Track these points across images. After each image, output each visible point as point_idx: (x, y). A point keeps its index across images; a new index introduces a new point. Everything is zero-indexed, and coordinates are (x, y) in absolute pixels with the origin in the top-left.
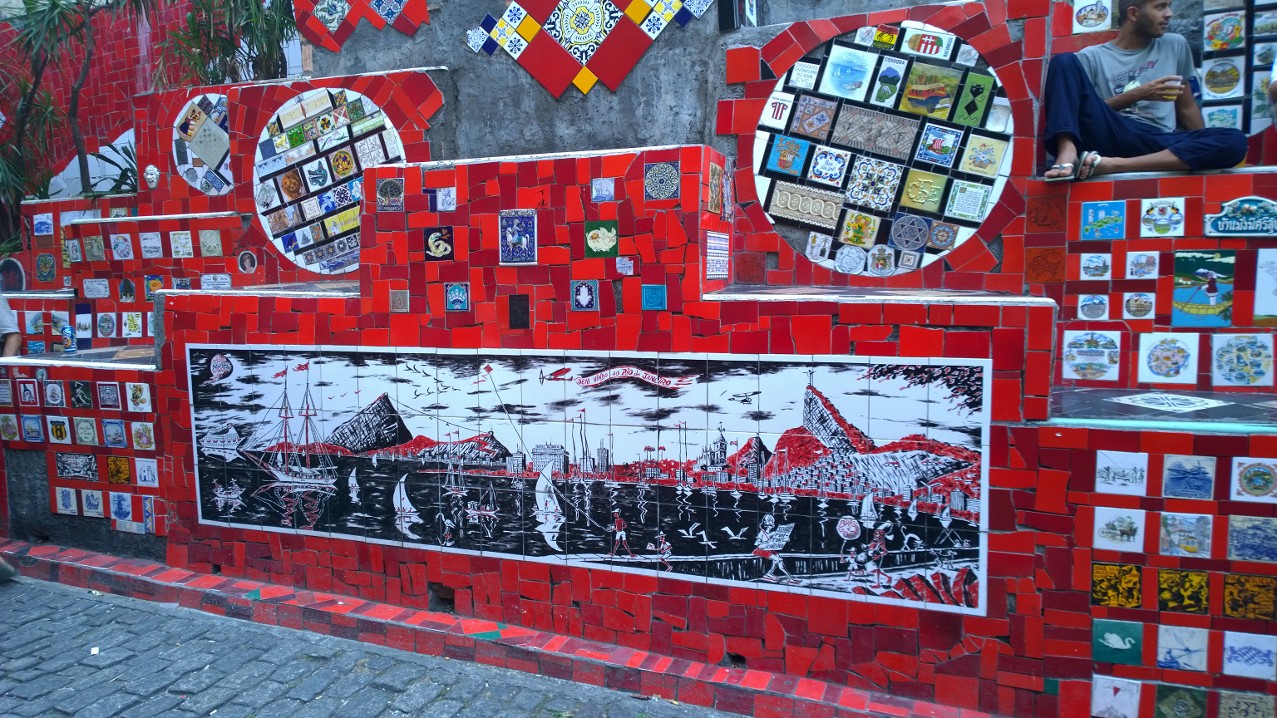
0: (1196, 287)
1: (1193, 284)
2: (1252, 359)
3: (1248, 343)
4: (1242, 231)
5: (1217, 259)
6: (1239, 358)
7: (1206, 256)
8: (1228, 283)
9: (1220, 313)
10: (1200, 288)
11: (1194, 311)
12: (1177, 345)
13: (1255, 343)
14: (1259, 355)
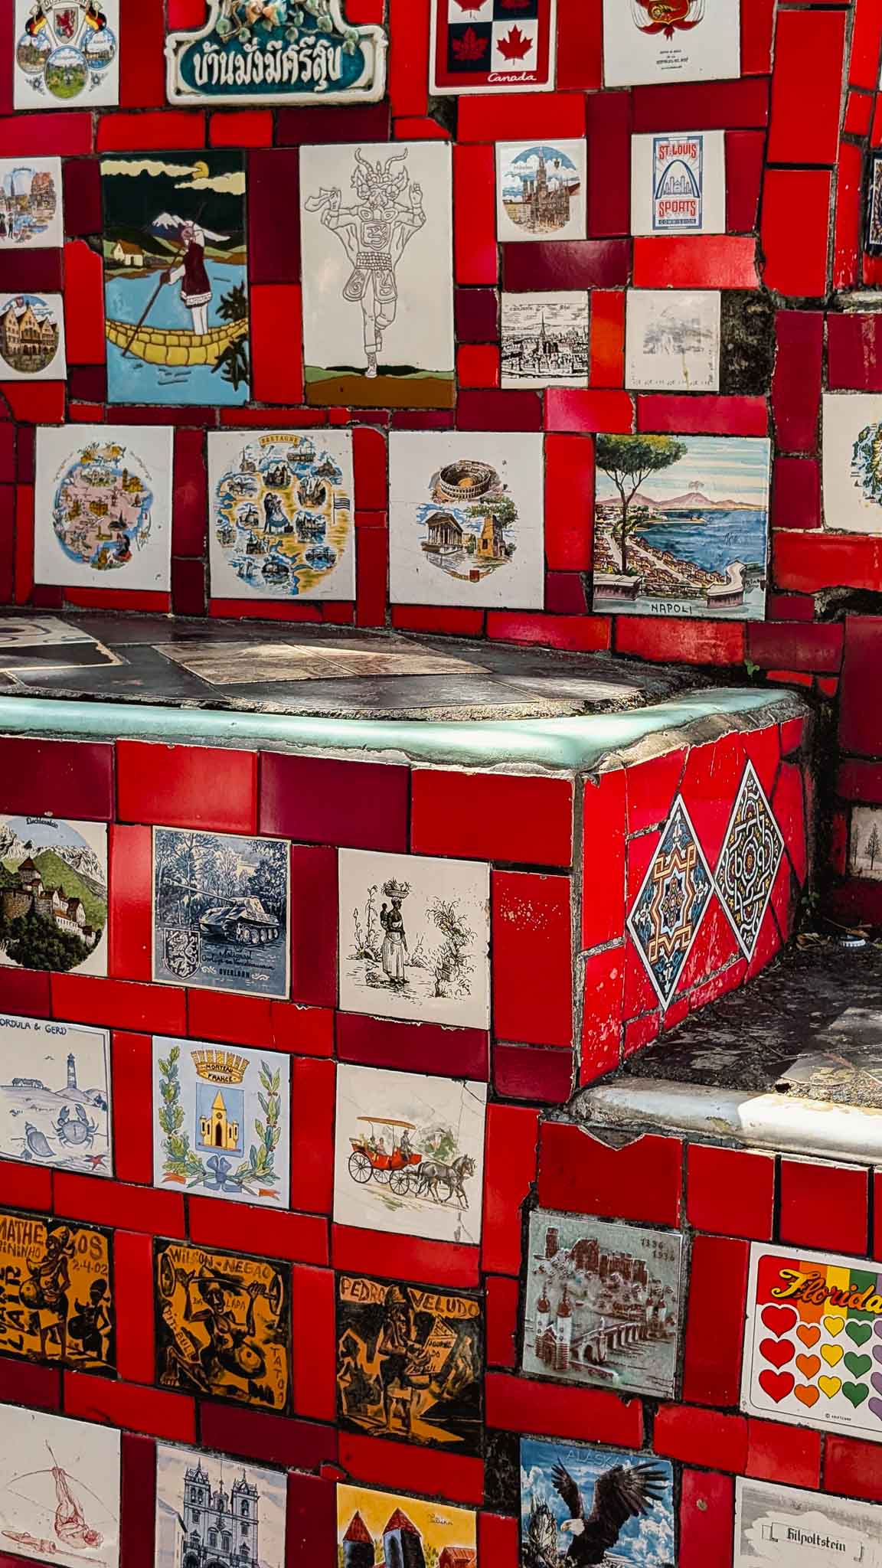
0: (158, 274)
1: (149, 266)
2: (303, 510)
3: (292, 458)
4: (251, 88)
5: (202, 180)
6: (270, 507)
7: (174, 170)
8: (234, 261)
9: (221, 359)
10: (165, 278)
11: (156, 353)
12: (121, 466)
13: (309, 458)
14: (319, 498)
